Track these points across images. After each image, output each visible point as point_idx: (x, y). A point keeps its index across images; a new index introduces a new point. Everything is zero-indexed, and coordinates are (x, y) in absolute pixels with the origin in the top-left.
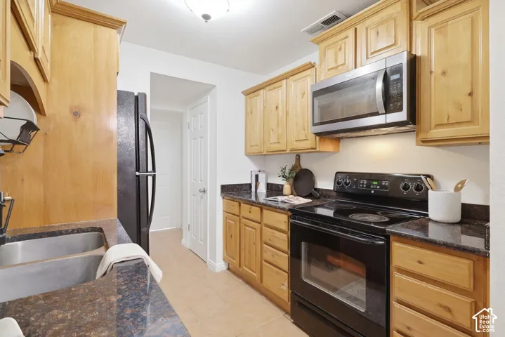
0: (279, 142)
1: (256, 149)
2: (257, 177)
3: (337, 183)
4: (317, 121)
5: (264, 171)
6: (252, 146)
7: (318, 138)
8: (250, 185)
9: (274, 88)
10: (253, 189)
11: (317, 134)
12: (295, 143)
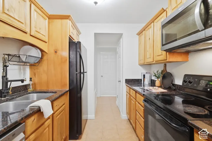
0: (150, 58)
1: (142, 62)
2: (144, 76)
3: (184, 81)
4: (164, 43)
5: (150, 73)
6: (140, 60)
7: (167, 53)
8: (141, 80)
9: (149, 29)
10: (142, 82)
11: (167, 51)
12: (157, 57)
